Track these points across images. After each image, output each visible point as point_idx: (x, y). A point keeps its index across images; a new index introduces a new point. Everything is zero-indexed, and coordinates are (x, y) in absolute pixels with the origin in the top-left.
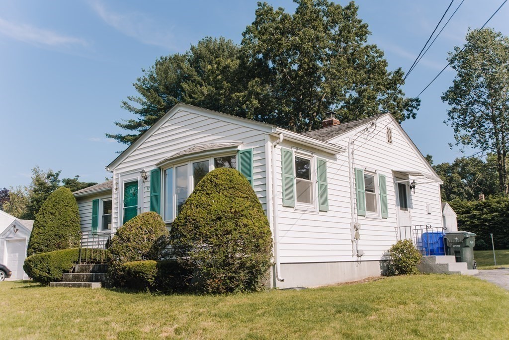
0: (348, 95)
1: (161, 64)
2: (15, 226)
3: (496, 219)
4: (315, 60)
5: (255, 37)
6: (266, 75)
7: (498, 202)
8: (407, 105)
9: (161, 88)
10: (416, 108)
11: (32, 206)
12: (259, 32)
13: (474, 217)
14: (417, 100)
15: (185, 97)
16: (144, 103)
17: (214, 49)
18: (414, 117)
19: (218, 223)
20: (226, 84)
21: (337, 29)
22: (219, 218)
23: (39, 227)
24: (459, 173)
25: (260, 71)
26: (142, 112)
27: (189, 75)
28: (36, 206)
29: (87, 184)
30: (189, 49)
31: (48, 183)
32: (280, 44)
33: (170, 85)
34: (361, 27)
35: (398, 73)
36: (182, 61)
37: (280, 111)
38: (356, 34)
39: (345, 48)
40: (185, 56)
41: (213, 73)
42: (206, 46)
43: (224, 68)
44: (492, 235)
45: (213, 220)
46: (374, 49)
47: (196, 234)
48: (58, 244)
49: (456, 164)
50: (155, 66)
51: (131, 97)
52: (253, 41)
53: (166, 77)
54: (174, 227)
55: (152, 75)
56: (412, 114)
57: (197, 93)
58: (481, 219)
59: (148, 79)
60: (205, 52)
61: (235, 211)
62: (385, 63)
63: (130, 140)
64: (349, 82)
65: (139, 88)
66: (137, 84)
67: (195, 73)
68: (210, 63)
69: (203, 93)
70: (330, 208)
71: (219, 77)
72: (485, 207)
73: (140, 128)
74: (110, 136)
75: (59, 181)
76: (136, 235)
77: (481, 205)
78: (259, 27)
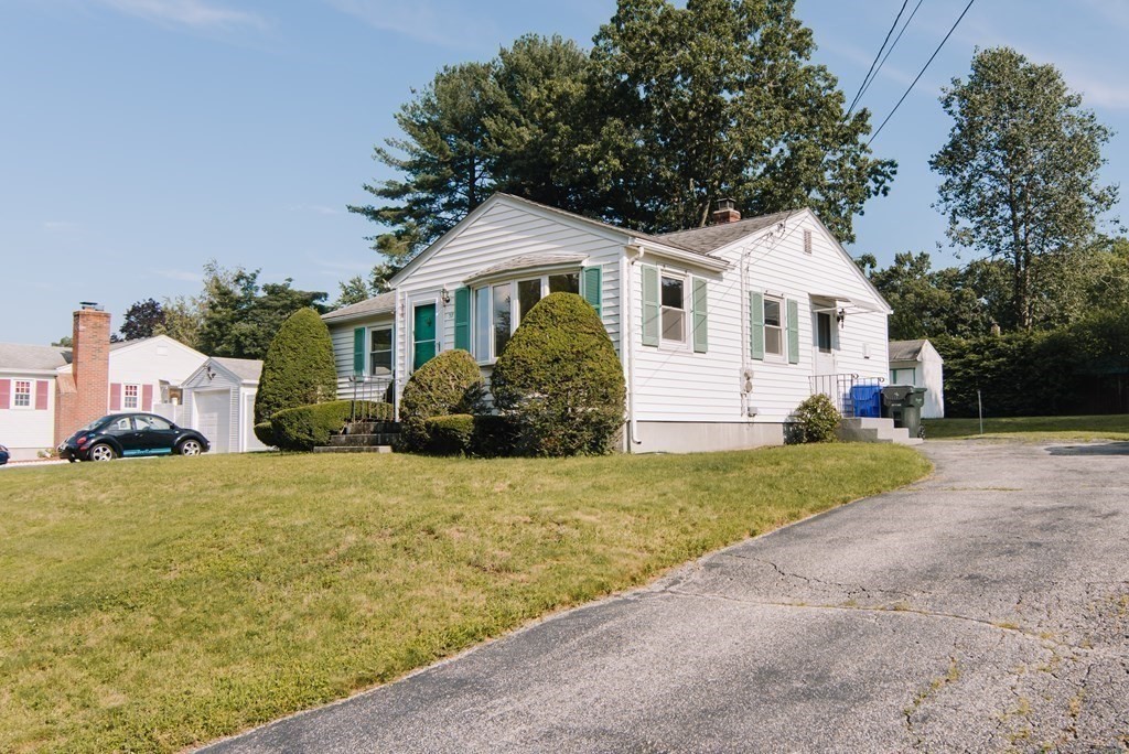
0: (775, 151)
1: (446, 81)
2: (209, 369)
3: (1003, 367)
4: (719, 91)
5: (615, 45)
6: (634, 111)
7: (1009, 341)
8: (875, 171)
9: (446, 124)
10: (889, 177)
11: (209, 333)
12: (623, 37)
13: (969, 364)
14: (892, 164)
15: (489, 144)
16: (414, 152)
17: (542, 57)
18: (885, 194)
19: (556, 366)
20: (563, 127)
21: (757, 36)
22: (557, 360)
23: (273, 370)
24: (974, 288)
25: (622, 104)
26: (413, 167)
27: (496, 103)
28: (217, 332)
29: (308, 294)
30: (496, 55)
31: (238, 292)
32: (658, 61)
33: (462, 119)
34: (800, 35)
35: (863, 116)
36: (485, 77)
37: (657, 177)
38: (791, 45)
39: (771, 68)
40: (488, 67)
41: (540, 105)
42: (528, 51)
43: (559, 97)
44: (979, 392)
45: (548, 363)
46: (822, 73)
47: (526, 380)
48: (305, 395)
49: (971, 271)
50: (433, 83)
51: (391, 140)
52: (612, 52)
53: (455, 104)
54: (495, 372)
55: (429, 100)
56: (881, 188)
57: (510, 138)
58: (980, 368)
59: (421, 107)
60: (525, 62)
61: (578, 352)
62: (840, 97)
63: (388, 218)
64: (773, 131)
65: (406, 123)
66: (400, 115)
67: (508, 101)
68: (535, 82)
69: (521, 139)
70: (710, 348)
71: (552, 114)
72: (987, 349)
73: (409, 196)
74: (355, 210)
75: (257, 289)
76: (441, 381)
77: (982, 345)
78: (623, 26)
